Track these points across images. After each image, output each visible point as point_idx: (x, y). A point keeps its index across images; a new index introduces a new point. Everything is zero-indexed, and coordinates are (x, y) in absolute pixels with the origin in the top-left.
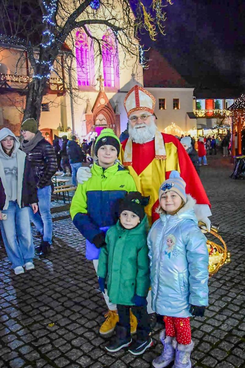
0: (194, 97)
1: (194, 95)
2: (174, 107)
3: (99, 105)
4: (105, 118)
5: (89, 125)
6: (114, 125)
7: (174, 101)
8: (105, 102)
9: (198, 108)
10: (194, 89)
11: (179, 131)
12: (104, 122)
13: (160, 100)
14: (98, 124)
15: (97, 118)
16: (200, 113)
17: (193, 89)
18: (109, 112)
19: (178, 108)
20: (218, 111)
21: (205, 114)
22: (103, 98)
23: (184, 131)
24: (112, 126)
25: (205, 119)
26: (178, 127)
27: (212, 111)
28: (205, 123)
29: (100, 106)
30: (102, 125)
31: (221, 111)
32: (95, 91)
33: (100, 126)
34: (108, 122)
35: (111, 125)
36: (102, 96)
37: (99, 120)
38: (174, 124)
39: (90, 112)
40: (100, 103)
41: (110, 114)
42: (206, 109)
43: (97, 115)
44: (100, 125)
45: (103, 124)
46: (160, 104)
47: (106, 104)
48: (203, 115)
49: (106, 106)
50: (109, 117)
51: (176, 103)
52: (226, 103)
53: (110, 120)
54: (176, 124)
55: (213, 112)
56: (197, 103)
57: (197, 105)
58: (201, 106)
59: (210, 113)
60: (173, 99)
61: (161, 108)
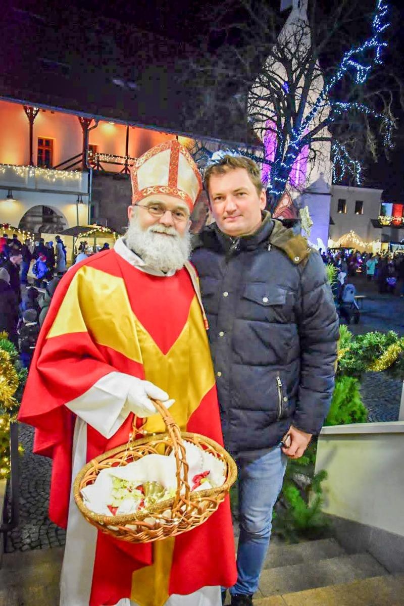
2: (356, 212)
7: (356, 204)
8: (288, 204)
9: (383, 214)
10: (383, 190)
11: (358, 242)
13: (340, 200)
16: (385, 220)
17: (381, 191)
19: (360, 213)
21: (391, 222)
22: (286, 198)
23: (364, 243)
25: (389, 229)
26: (358, 236)
27: (400, 220)
28: (389, 233)
29: (283, 207)
36: (286, 196)
38: (353, 232)
40: (282, 204)
42: (393, 215)
46: (339, 206)
47: (289, 206)
48: (388, 222)
49: (288, 208)
51: (359, 206)
54: (357, 233)
55: (402, 220)
56: (382, 206)
57: (382, 209)
58: (386, 212)
59: (397, 221)
60: (356, 201)
61: (340, 211)
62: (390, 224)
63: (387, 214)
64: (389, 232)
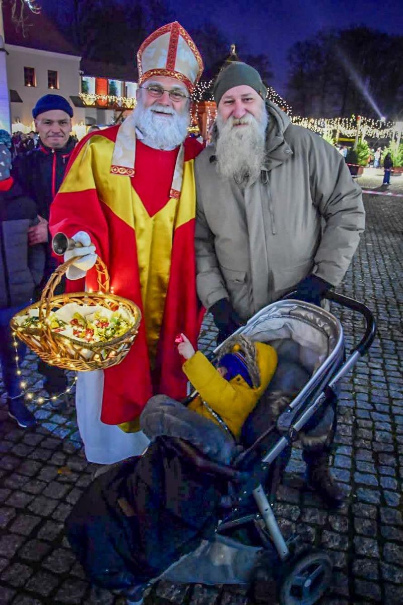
0: (81, 72)
2: (49, 85)
7: (49, 74)
9: (85, 91)
13: (26, 69)
16: (88, 99)
17: (80, 58)
19: (55, 87)
20: (115, 99)
21: (95, 102)
25: (95, 110)
27: (106, 98)
28: (95, 117)
31: (120, 99)
42: (97, 92)
46: (26, 77)
48: (91, 103)
51: (52, 78)
52: (126, 87)
55: (108, 99)
56: (83, 81)
57: (82, 85)
58: (87, 88)
59: (103, 101)
60: (49, 71)
61: (28, 84)
62: (94, 104)
63: (89, 91)
64: (94, 114)
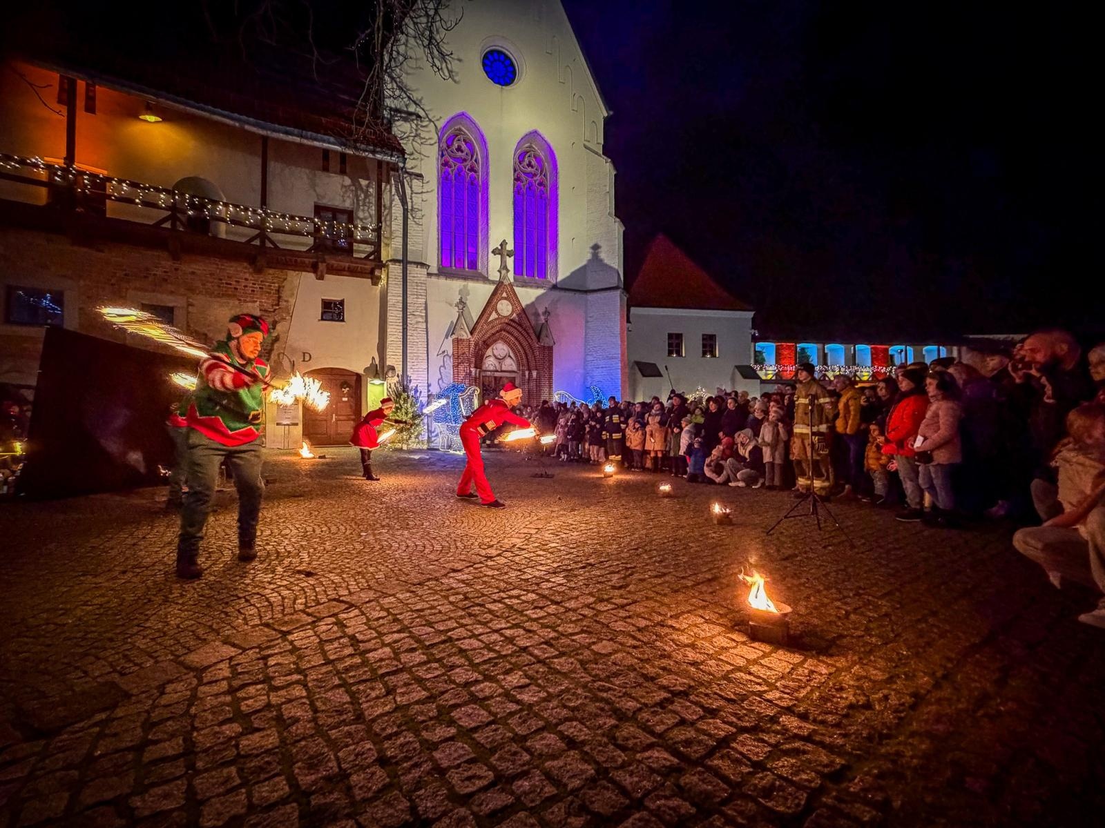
0: (753, 331)
1: (754, 327)
2: (704, 354)
3: (494, 316)
4: (512, 355)
5: (461, 368)
6: (534, 374)
7: (703, 339)
8: (513, 312)
9: (759, 360)
10: (753, 313)
12: (510, 364)
13: (670, 336)
14: (492, 368)
15: (489, 352)
16: (764, 371)
17: (751, 314)
18: (521, 338)
19: (713, 355)
21: (776, 375)
22: (505, 299)
24: (530, 374)
25: (774, 385)
29: (496, 319)
30: (502, 371)
32: (485, 279)
33: (497, 374)
34: (518, 365)
35: (527, 373)
36: (504, 295)
37: (495, 356)
39: (465, 335)
40: (497, 312)
41: (525, 344)
42: (777, 362)
43: (487, 344)
44: (497, 371)
45: (504, 368)
46: (670, 344)
47: (515, 315)
48: (771, 375)
49: (511, 320)
50: (522, 352)
51: (709, 344)
52: (826, 351)
53: (525, 360)
56: (755, 351)
58: (764, 358)
59: (788, 373)
60: (703, 335)
61: (673, 353)
62: (774, 378)
63: (766, 361)
